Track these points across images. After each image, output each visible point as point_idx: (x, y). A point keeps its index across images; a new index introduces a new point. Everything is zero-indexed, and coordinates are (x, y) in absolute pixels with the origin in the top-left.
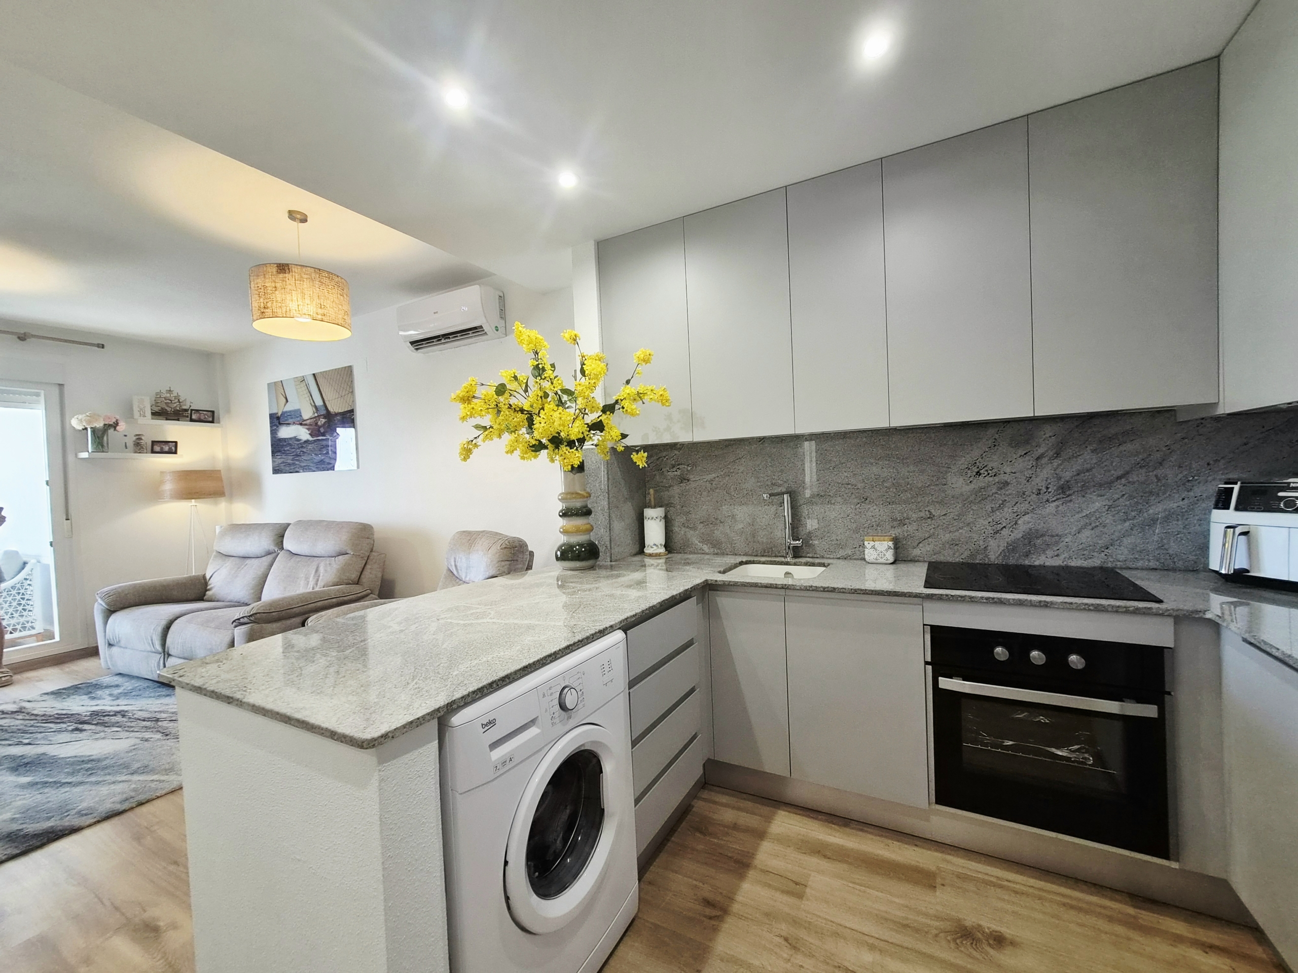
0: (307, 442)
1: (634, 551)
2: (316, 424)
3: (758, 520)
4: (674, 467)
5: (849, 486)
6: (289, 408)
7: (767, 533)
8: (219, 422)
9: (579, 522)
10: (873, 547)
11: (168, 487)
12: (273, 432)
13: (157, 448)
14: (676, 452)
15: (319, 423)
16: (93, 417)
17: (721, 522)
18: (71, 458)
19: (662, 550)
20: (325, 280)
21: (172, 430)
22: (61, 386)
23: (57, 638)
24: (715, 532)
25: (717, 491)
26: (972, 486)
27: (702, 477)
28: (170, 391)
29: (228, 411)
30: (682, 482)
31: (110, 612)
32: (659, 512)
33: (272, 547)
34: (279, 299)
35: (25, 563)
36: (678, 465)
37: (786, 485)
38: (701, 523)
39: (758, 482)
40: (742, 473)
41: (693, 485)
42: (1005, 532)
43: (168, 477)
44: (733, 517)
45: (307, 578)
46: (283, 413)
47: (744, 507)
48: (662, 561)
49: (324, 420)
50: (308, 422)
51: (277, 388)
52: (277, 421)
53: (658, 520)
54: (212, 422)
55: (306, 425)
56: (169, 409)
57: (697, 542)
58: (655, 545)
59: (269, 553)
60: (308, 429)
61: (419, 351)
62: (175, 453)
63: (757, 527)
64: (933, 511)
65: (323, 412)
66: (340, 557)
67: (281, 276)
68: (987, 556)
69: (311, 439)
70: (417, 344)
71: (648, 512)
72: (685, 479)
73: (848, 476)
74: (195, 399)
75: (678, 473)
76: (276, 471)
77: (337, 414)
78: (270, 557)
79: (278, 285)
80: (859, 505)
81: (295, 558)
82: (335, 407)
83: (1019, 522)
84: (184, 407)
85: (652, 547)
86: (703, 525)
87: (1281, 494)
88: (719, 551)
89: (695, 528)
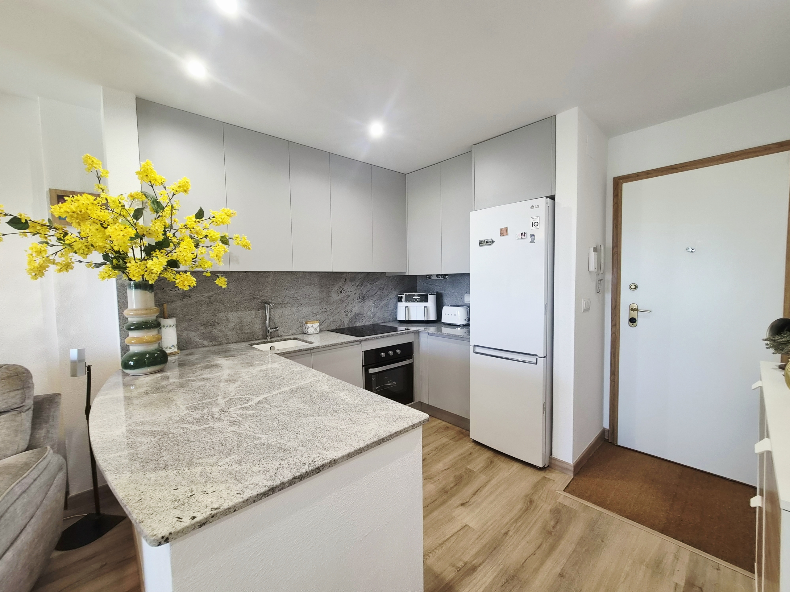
10: (311, 327)
17: (218, 324)
24: (214, 331)
25: (215, 303)
26: (339, 297)
27: (202, 294)
30: (184, 298)
32: (173, 321)
39: (244, 297)
40: (233, 291)
41: (194, 300)
42: (349, 315)
44: (227, 320)
47: (235, 313)
53: (172, 328)
57: (198, 340)
58: (172, 346)
63: (244, 324)
64: (327, 308)
68: (344, 325)
72: (187, 296)
73: (293, 293)
80: (298, 307)
83: (353, 310)
86: (203, 327)
87: (413, 297)
88: (217, 343)
89: (196, 330)
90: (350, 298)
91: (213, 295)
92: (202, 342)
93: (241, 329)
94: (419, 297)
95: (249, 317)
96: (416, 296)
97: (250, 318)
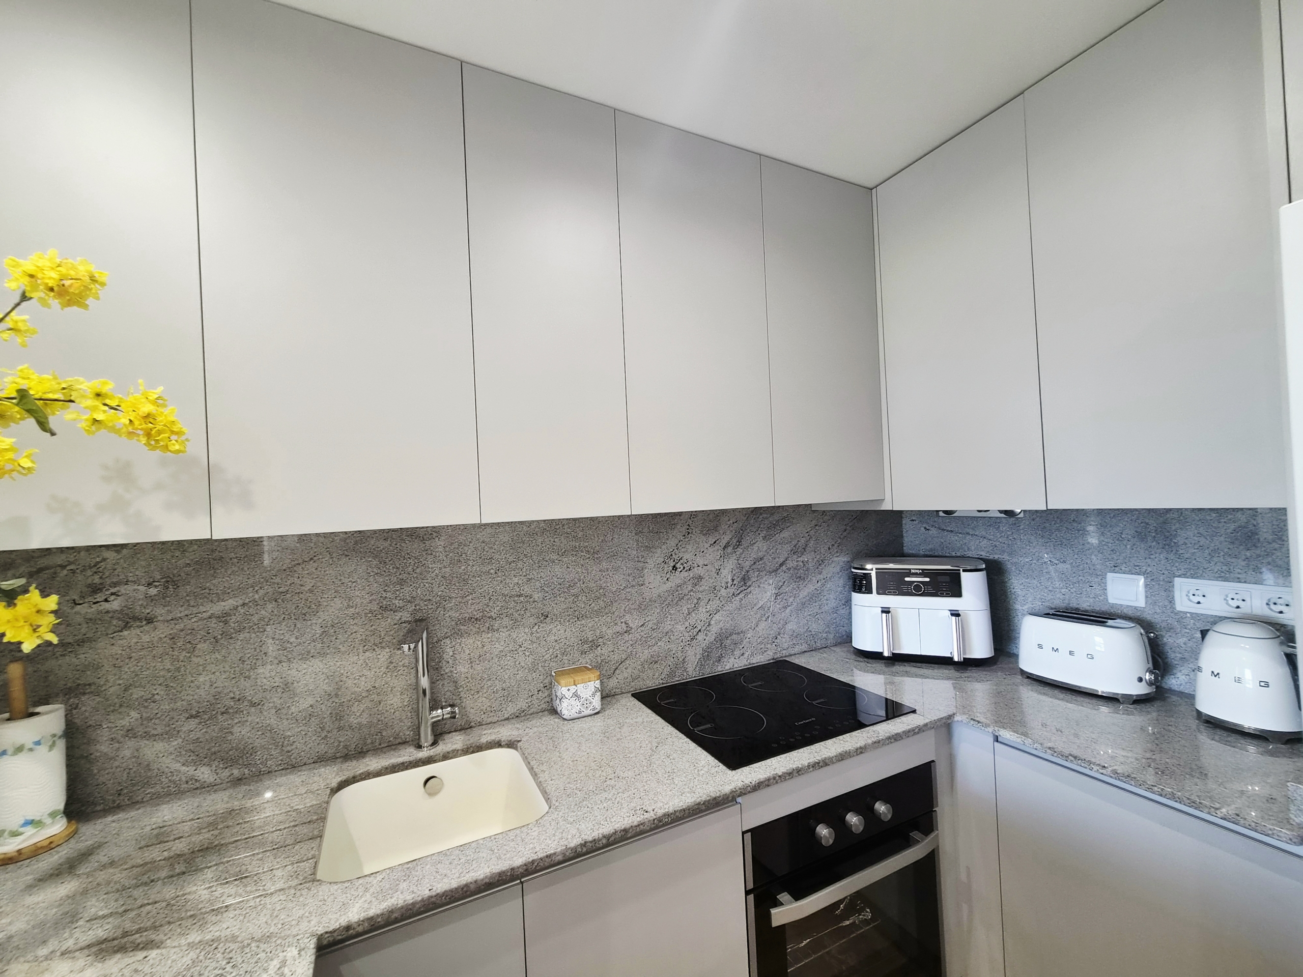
5: (522, 599)
10: (576, 695)
17: (253, 705)
19: (59, 826)
24: (236, 730)
25: (241, 636)
26: (669, 584)
27: (195, 610)
30: (126, 626)
38: (192, 716)
41: (167, 631)
42: (700, 637)
44: (287, 687)
47: (316, 662)
57: (178, 766)
63: (346, 699)
68: (685, 670)
73: (520, 582)
75: (115, 604)
80: (537, 627)
83: (712, 622)
86: (197, 721)
87: (907, 579)
88: (246, 771)
89: (169, 734)
90: (705, 585)
91: (236, 608)
92: (191, 772)
93: (338, 716)
94: (927, 579)
95: (366, 672)
96: (916, 574)
97: (370, 674)
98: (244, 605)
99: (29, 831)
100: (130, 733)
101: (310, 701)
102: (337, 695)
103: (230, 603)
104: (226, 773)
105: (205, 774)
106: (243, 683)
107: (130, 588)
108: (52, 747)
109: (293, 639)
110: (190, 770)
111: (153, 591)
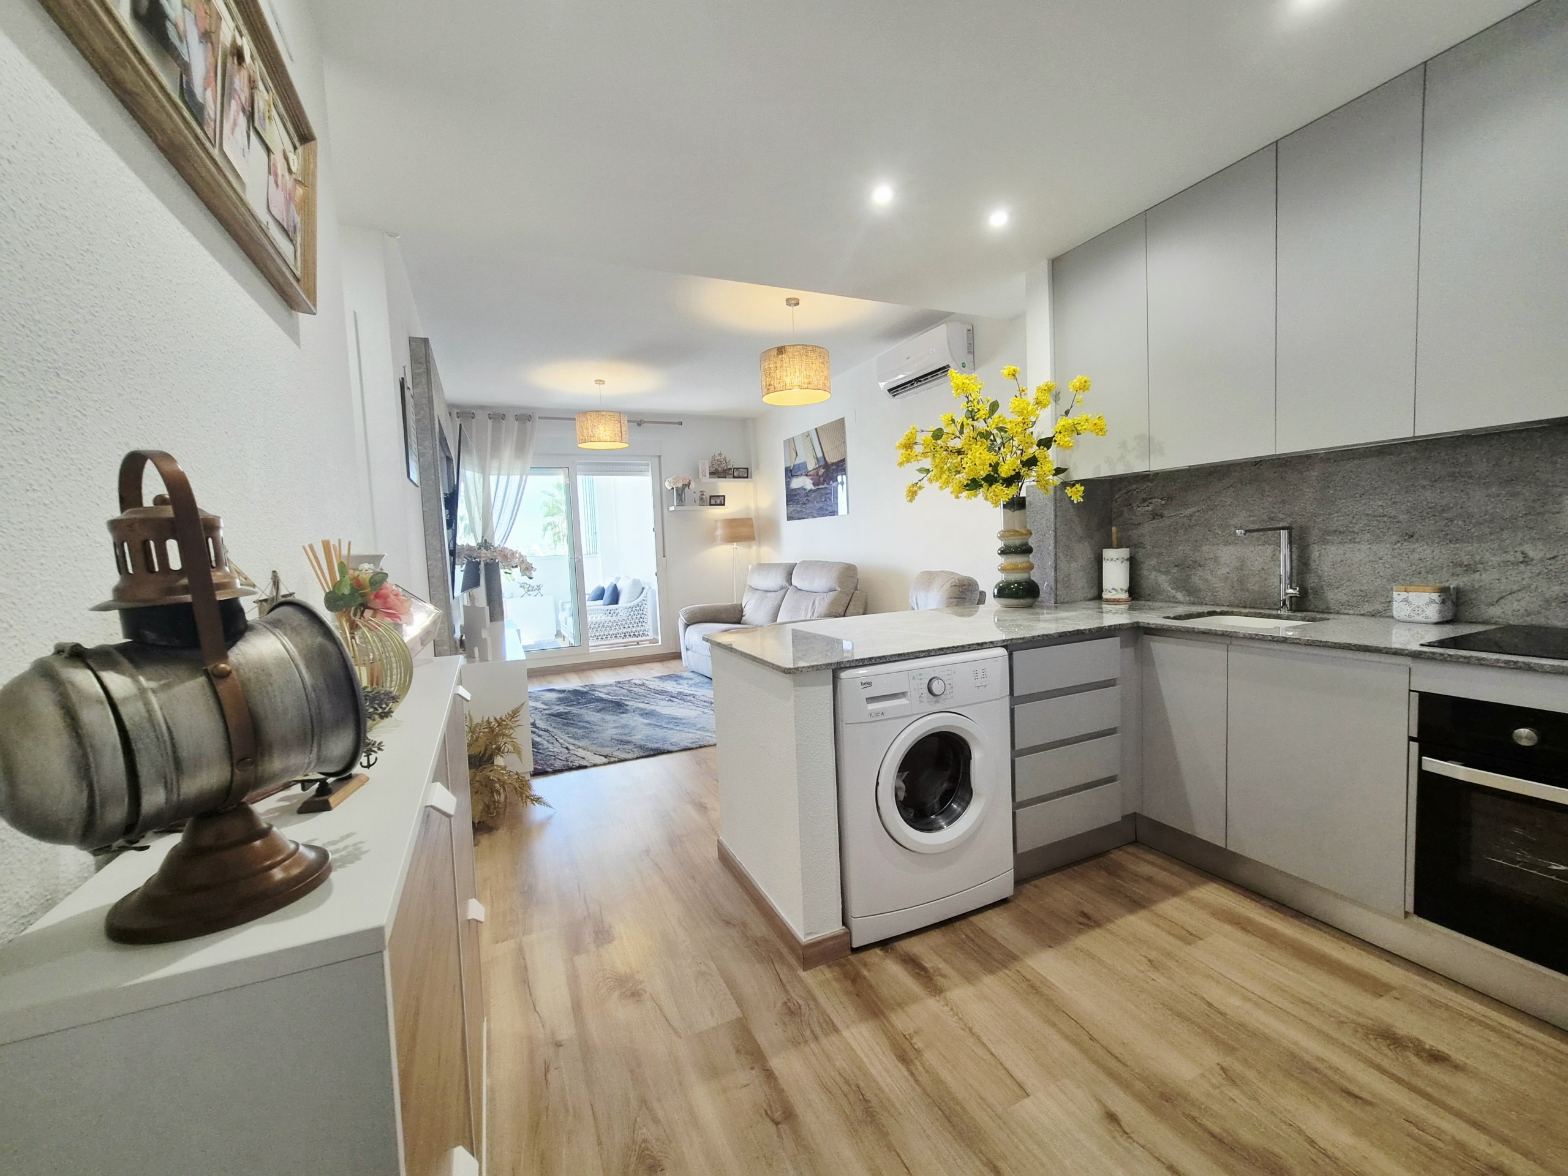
0: (811, 490)
1: (1090, 596)
2: (818, 474)
3: (1249, 563)
4: (1144, 500)
5: (1385, 519)
6: (798, 461)
7: (1259, 579)
8: (751, 478)
9: (1018, 560)
10: (1406, 600)
11: (719, 532)
12: (788, 484)
13: (713, 502)
14: (1150, 484)
15: (820, 474)
16: (676, 480)
17: (1200, 566)
18: (665, 511)
19: (1125, 596)
20: (810, 354)
21: (724, 486)
22: (660, 456)
23: (660, 643)
24: (1193, 577)
25: (1198, 527)
27: (1178, 513)
28: (720, 454)
29: (757, 468)
30: (1154, 518)
31: (687, 626)
32: (1124, 553)
33: (785, 583)
34: (778, 377)
35: (643, 589)
36: (1151, 498)
37: (1290, 520)
38: (1176, 566)
39: (1250, 516)
40: (1230, 505)
41: (1168, 522)
43: (719, 524)
44: (1216, 559)
45: (807, 610)
46: (794, 466)
47: (1231, 548)
48: (1123, 607)
49: (823, 471)
50: (812, 472)
51: (790, 443)
52: (790, 473)
53: (1119, 562)
54: (747, 477)
55: (810, 475)
56: (720, 469)
57: (1170, 589)
58: (1114, 589)
59: (782, 588)
60: (812, 479)
61: (896, 397)
62: (724, 505)
63: (1247, 572)
65: (822, 463)
66: (831, 593)
67: (780, 357)
69: (813, 488)
70: (894, 391)
71: (1108, 553)
72: (1157, 515)
73: (1384, 505)
74: (736, 461)
75: (1150, 508)
76: (790, 518)
77: (833, 464)
78: (783, 592)
79: (778, 365)
80: (1399, 545)
81: (801, 593)
82: (831, 459)
84: (729, 467)
85: (1110, 592)
86: (1178, 569)
88: (1197, 600)
91: (1195, 513)
95: (1258, 558)
97: (1261, 560)
98: (1198, 511)
99: (1114, 592)
100: (1154, 569)
101: (1228, 570)
102: (1242, 570)
103: (1193, 509)
104: (1188, 598)
105: (1180, 596)
106: (1197, 554)
107: (1156, 500)
108: (1122, 562)
109: (1220, 533)
110: (1174, 592)
111: (1163, 502)
